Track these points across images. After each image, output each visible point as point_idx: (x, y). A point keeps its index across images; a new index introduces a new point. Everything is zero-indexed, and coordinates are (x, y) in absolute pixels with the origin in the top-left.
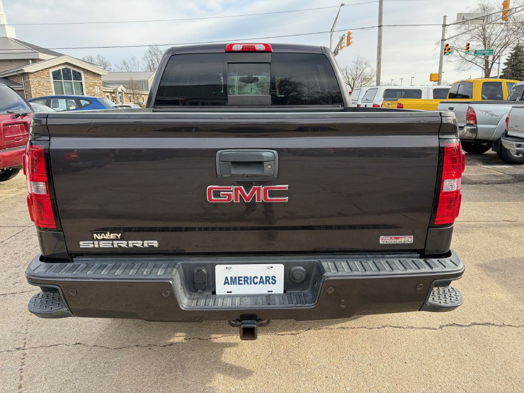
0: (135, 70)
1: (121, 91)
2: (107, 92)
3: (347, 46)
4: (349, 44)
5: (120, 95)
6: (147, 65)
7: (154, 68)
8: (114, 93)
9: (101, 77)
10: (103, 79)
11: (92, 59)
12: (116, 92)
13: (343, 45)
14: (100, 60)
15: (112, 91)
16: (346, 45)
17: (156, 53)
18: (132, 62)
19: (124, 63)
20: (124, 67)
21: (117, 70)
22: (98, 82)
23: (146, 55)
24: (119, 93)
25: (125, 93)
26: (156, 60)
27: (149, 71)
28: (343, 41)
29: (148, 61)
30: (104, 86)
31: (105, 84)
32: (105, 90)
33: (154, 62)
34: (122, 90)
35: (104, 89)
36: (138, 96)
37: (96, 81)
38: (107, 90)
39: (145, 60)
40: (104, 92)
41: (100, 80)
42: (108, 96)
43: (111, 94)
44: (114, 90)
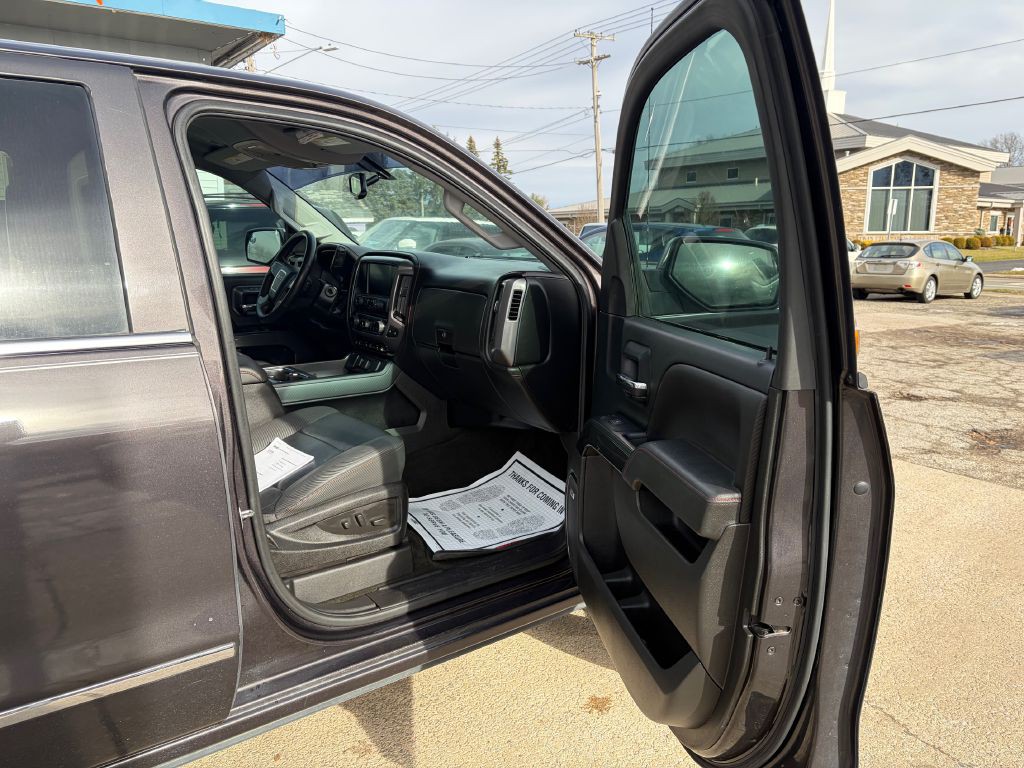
2: (995, 209)
8: (1011, 210)
9: (978, 176)
10: (985, 179)
12: (1019, 209)
15: (1009, 206)
22: (969, 187)
30: (981, 195)
31: (987, 190)
32: (988, 205)
35: (986, 202)
37: (965, 186)
38: (995, 205)
40: (981, 208)
41: (976, 183)
42: (994, 219)
43: (1005, 214)
44: (1013, 204)
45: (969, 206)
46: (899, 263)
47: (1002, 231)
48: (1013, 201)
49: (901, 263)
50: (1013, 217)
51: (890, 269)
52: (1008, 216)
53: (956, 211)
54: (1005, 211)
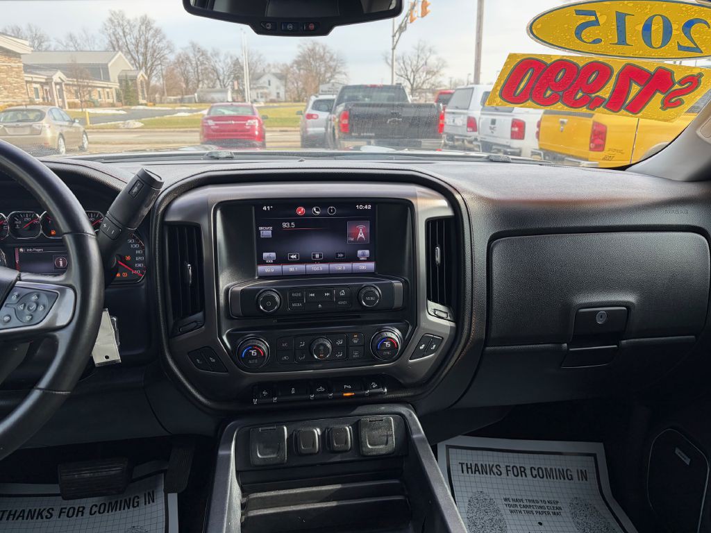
0: (88, 48)
1: (59, 81)
2: (35, 82)
3: (422, 16)
4: (424, 13)
5: (58, 87)
6: (107, 41)
7: (118, 46)
8: (46, 83)
9: (20, 57)
10: (25, 60)
11: (19, 30)
12: (51, 82)
13: (415, 15)
14: (32, 32)
15: (43, 81)
16: (420, 15)
17: (121, 22)
18: (84, 35)
19: (71, 37)
20: (71, 44)
21: (61, 48)
22: (16, 65)
23: (105, 24)
24: (56, 84)
25: (66, 85)
26: (121, 34)
27: (112, 50)
28: (416, 8)
29: (110, 35)
30: (26, 72)
31: (28, 68)
32: (30, 79)
33: (118, 36)
34: (61, 79)
35: (28, 77)
36: (89, 89)
37: (12, 64)
38: (35, 80)
39: (103, 33)
40: (27, 82)
41: (20, 62)
42: (36, 89)
43: (42, 87)
44: (46, 79)
45: (19, 80)
46: (34, 126)
47: (43, 98)
48: (46, 77)
49: (36, 125)
50: (48, 88)
51: (28, 131)
52: (45, 88)
53: (11, 84)
54: (42, 84)
